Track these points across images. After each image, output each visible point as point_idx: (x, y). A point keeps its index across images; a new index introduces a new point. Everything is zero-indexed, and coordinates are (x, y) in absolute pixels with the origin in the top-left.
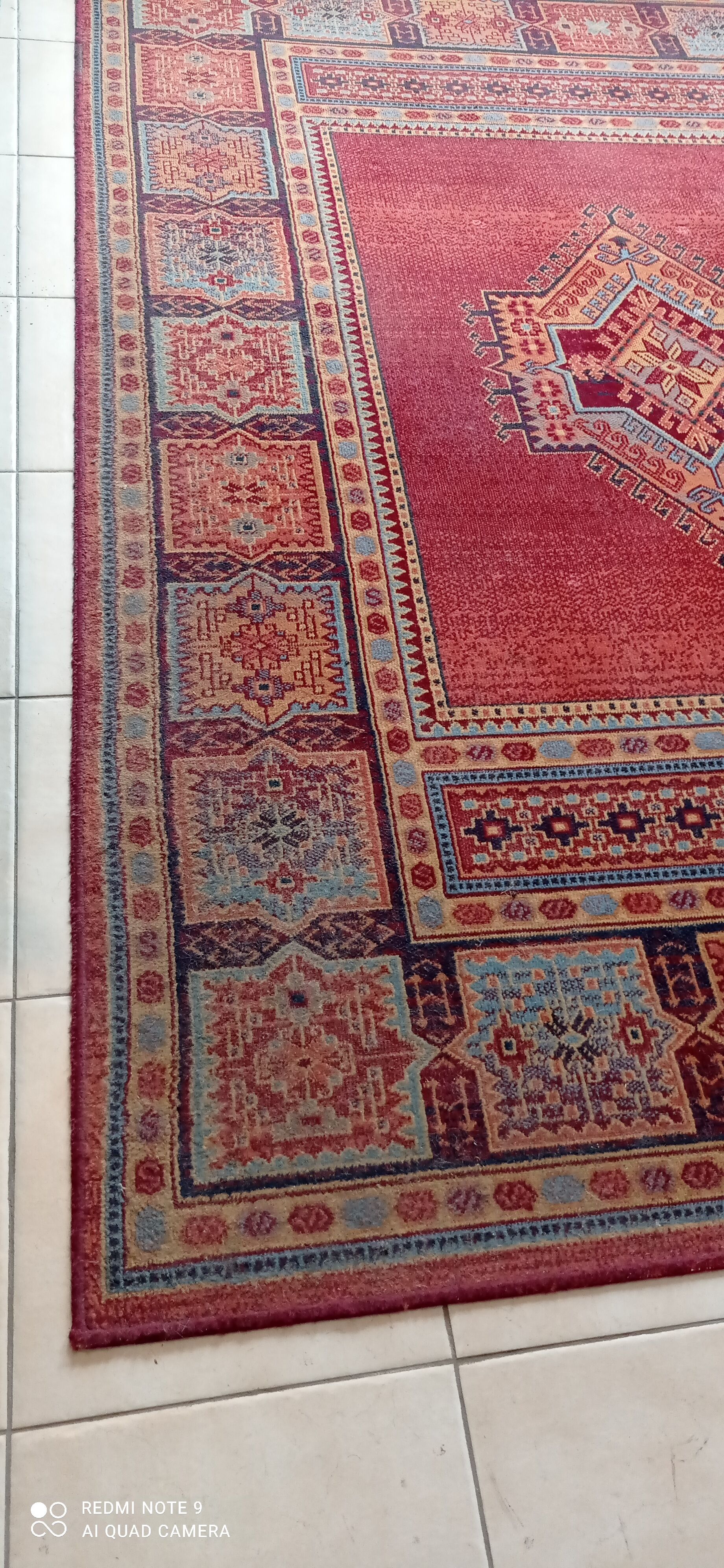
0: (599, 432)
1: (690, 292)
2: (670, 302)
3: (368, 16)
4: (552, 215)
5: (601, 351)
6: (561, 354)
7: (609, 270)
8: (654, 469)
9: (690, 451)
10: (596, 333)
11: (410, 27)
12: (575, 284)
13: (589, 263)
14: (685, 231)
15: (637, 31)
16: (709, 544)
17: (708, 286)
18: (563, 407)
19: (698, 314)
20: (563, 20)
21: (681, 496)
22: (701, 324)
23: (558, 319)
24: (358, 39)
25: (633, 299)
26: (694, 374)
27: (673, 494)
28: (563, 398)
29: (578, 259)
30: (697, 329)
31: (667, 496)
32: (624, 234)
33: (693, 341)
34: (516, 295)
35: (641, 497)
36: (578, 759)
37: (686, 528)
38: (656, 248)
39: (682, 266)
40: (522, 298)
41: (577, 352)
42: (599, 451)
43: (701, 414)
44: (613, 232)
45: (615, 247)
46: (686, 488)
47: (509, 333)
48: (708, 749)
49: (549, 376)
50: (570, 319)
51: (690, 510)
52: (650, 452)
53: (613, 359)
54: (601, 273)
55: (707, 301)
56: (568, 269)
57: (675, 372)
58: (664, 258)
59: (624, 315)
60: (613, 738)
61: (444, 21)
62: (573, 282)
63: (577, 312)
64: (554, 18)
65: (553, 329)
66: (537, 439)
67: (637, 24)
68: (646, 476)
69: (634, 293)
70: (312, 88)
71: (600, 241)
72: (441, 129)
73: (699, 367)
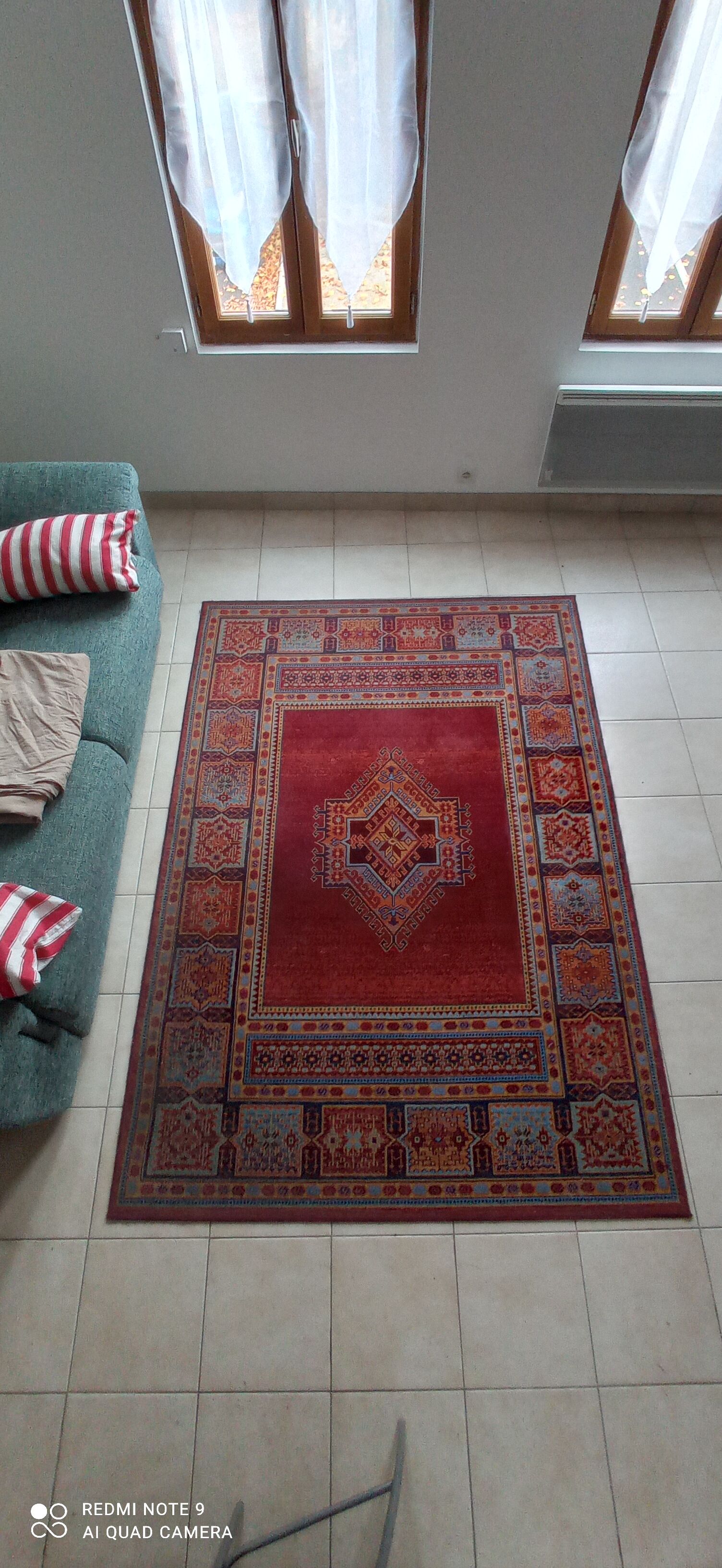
0: (352, 876)
1: (413, 798)
2: (403, 804)
3: (316, 635)
4: (366, 754)
5: (365, 833)
6: (349, 834)
7: (382, 786)
8: (369, 896)
9: (386, 886)
10: (366, 822)
11: (333, 640)
12: (366, 795)
13: (375, 783)
14: (421, 762)
15: (437, 633)
16: (380, 934)
17: (422, 795)
18: (342, 863)
19: (412, 811)
20: (404, 630)
21: (377, 911)
22: (412, 817)
23: (352, 815)
24: (308, 650)
25: (388, 803)
26: (401, 846)
27: (373, 909)
28: (343, 859)
29: (371, 780)
30: (409, 819)
31: (371, 910)
32: (395, 765)
33: (407, 826)
34: (338, 802)
35: (360, 911)
36: (302, 1032)
37: (373, 926)
38: (406, 772)
39: (414, 783)
40: (341, 803)
41: (356, 834)
42: (351, 887)
43: (397, 868)
44: (388, 765)
45: (388, 773)
46: (379, 906)
47: (330, 823)
48: (350, 1030)
49: (341, 846)
50: (358, 815)
51: (377, 917)
52: (370, 887)
53: (370, 837)
54: (377, 788)
55: (419, 803)
56: (365, 786)
57: (393, 844)
58: (408, 778)
59: (381, 813)
60: (317, 1023)
61: (350, 635)
62: (364, 794)
63: (362, 811)
64: (400, 628)
65: (349, 820)
66: (327, 880)
67: (439, 630)
68: (365, 900)
69: (389, 799)
70: (283, 682)
71: (383, 769)
72: (332, 705)
73: (404, 841)
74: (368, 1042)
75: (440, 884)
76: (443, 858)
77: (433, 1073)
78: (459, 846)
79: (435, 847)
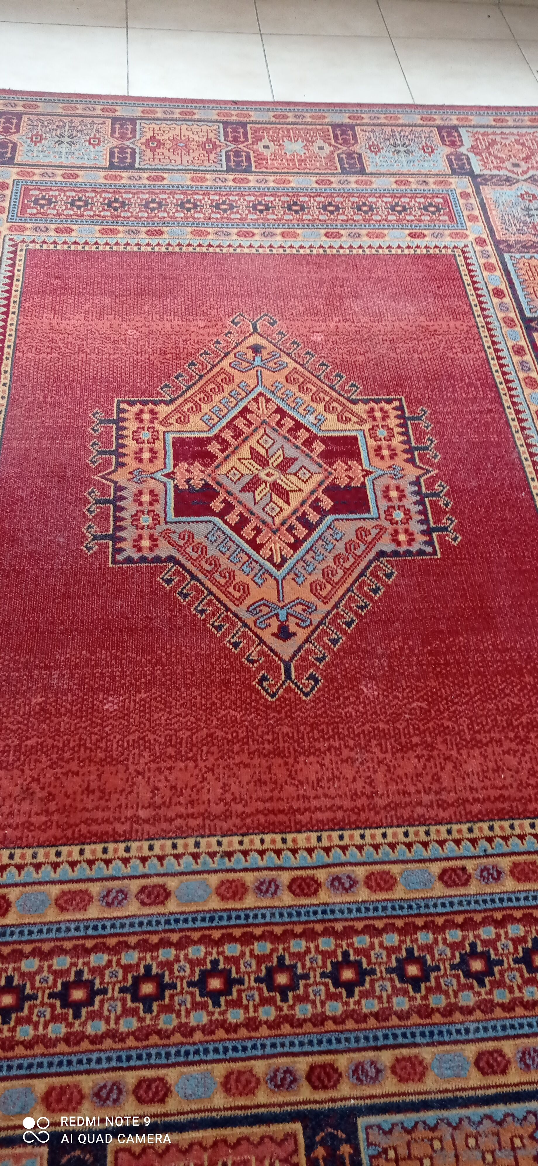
0: (181, 543)
1: (307, 398)
2: (285, 408)
3: (95, 142)
4: (202, 324)
5: (207, 458)
6: (170, 461)
7: (238, 376)
8: (223, 581)
9: (262, 561)
10: (209, 440)
11: (129, 151)
12: (204, 391)
13: (223, 370)
14: (318, 338)
15: (328, 149)
16: (253, 662)
17: (325, 392)
18: (156, 518)
19: (308, 420)
20: (265, 141)
21: (241, 611)
22: (308, 430)
23: (177, 427)
24: (79, 163)
25: (253, 406)
26: (288, 482)
27: (233, 608)
28: (158, 508)
29: (214, 366)
30: (303, 435)
31: (228, 609)
32: (262, 342)
33: (297, 447)
34: (144, 403)
35: (202, 612)
36: (52, 915)
37: (236, 645)
38: (288, 355)
39: (306, 373)
40: (150, 406)
41: (186, 460)
42: (177, 562)
43: (282, 524)
44: (253, 340)
45: (250, 354)
46: (248, 601)
47: (128, 441)
48: (187, 903)
49: (152, 484)
50: (189, 427)
51: (245, 625)
52: (224, 562)
53: (217, 467)
54: (230, 380)
55: (320, 407)
56: (201, 377)
57: (270, 479)
58: (292, 364)
59: (240, 423)
60: (95, 889)
61: (160, 144)
62: (202, 390)
63: (197, 419)
64: (258, 139)
65: (170, 437)
66: (121, 550)
67: (330, 144)
68: (214, 589)
69: (256, 400)
70: (24, 207)
71: (239, 348)
72: (127, 244)
73: (295, 474)
74: (237, 933)
75: (382, 554)
76: (384, 504)
77: (425, 1012)
78: (417, 482)
79: (363, 484)
